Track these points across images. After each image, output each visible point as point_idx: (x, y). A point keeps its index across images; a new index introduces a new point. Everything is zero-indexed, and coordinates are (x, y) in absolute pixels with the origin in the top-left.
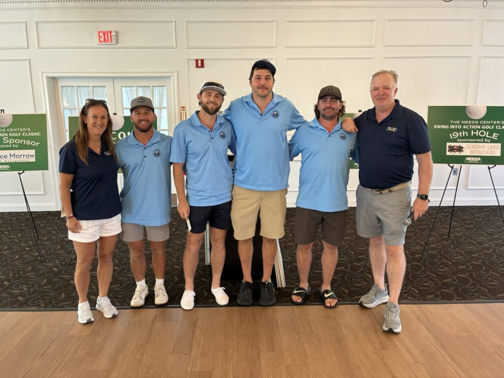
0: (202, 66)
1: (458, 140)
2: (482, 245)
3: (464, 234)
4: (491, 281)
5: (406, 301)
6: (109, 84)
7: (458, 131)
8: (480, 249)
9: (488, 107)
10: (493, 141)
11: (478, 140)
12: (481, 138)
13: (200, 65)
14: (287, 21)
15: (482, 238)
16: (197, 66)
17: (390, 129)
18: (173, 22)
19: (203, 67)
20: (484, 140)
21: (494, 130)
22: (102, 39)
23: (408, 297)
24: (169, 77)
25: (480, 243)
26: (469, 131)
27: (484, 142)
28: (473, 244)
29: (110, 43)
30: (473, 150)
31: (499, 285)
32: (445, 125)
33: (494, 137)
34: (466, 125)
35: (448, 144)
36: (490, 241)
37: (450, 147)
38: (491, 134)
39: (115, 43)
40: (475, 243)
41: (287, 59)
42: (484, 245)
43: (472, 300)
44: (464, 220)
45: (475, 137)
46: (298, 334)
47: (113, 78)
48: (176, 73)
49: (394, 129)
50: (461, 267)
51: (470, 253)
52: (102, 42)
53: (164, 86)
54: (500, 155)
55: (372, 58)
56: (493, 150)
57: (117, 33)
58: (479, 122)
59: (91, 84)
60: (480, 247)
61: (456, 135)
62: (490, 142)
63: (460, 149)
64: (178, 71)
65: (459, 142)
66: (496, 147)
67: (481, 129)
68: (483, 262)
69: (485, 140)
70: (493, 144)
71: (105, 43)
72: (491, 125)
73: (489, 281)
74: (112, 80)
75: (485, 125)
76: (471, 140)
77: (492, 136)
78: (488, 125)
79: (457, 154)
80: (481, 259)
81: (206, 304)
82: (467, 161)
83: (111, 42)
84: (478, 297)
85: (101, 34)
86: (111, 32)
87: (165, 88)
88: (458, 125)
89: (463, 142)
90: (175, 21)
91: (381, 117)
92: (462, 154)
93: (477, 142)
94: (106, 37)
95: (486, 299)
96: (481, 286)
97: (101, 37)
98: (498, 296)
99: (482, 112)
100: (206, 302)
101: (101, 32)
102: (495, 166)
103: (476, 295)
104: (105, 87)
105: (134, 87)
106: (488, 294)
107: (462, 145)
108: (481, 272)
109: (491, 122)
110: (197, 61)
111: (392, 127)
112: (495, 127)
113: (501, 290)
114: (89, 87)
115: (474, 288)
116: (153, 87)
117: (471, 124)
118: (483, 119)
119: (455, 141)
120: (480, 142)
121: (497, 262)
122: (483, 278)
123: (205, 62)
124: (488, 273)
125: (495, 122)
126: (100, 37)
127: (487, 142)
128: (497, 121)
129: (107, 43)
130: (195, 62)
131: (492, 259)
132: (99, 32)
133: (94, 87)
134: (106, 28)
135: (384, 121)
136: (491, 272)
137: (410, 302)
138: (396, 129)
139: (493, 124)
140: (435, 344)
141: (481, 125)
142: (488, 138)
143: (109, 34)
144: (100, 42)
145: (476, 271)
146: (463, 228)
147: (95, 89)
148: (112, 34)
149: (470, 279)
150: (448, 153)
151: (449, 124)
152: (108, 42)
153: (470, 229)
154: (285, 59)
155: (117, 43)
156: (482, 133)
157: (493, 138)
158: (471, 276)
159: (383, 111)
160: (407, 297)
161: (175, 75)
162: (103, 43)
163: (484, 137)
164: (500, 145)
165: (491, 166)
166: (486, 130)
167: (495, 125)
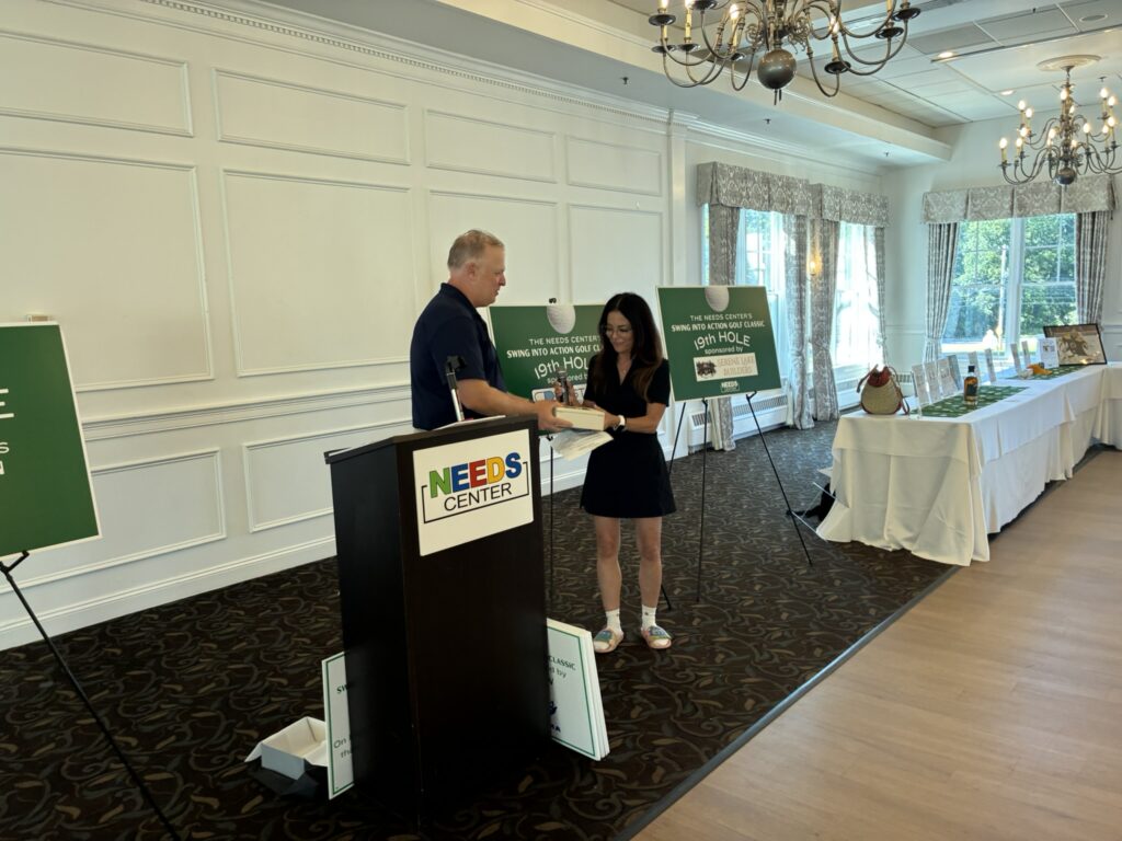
1: (706, 352)
7: (704, 333)
10: (746, 350)
11: (729, 350)
12: (729, 345)
14: (217, 70)
20: (735, 349)
21: (744, 331)
26: (715, 332)
27: (736, 352)
30: (727, 367)
32: (685, 324)
33: (746, 342)
34: (710, 322)
35: (697, 360)
37: (699, 365)
38: (741, 339)
41: (225, 171)
45: (725, 344)
54: (757, 374)
56: (748, 365)
58: (724, 317)
61: (701, 342)
62: (743, 352)
63: (711, 368)
65: (708, 355)
66: (751, 360)
67: (728, 330)
69: (737, 348)
70: (746, 355)
72: (738, 320)
75: (734, 320)
76: (720, 351)
79: (709, 377)
82: (724, 389)
88: (701, 322)
89: (712, 355)
92: (716, 377)
93: (728, 353)
99: (724, 300)
102: (754, 393)
107: (714, 360)
109: (737, 316)
112: (743, 325)
117: (715, 321)
118: (728, 311)
119: (701, 353)
120: (731, 353)
125: (741, 316)
127: (739, 353)
128: (743, 313)
139: (740, 320)
141: (727, 322)
142: (739, 345)
150: (700, 378)
151: (691, 323)
154: (222, 173)
156: (731, 337)
157: (744, 343)
163: (735, 344)
164: (753, 355)
165: (750, 394)
166: (735, 330)
167: (743, 321)
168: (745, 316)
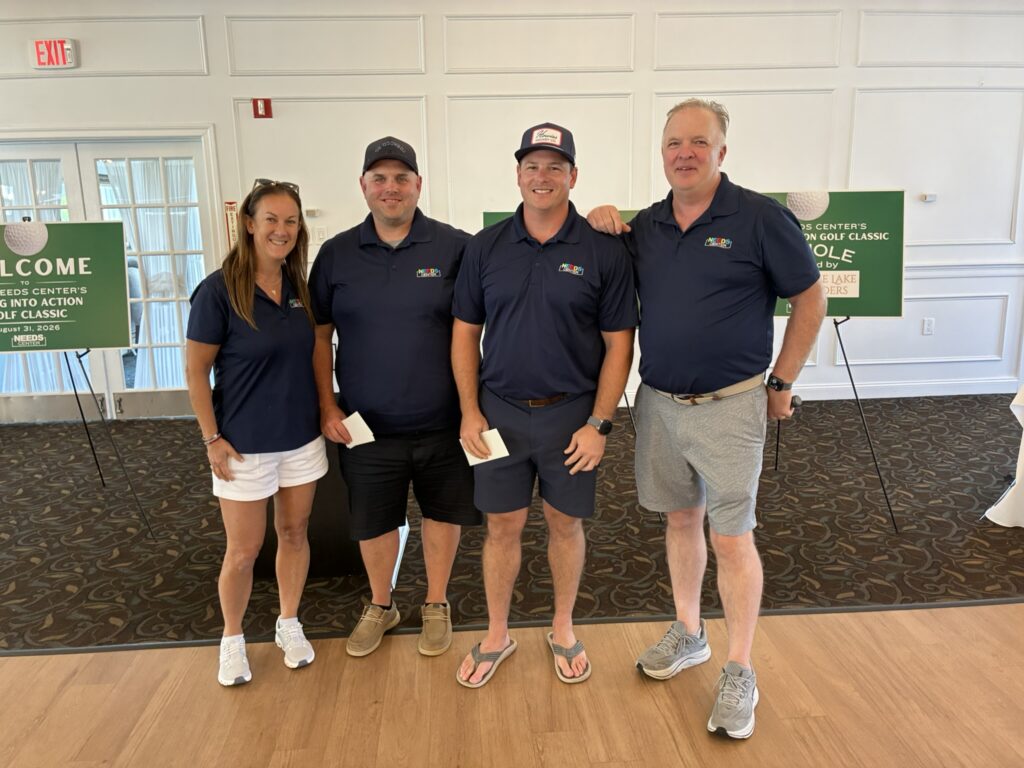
0: (268, 113)
2: (841, 483)
3: (811, 461)
4: (835, 563)
5: (640, 615)
6: (67, 155)
8: (833, 492)
9: (831, 194)
10: (843, 266)
13: (261, 112)
15: (846, 468)
16: (257, 115)
17: (712, 242)
18: (198, 17)
19: (271, 117)
20: (824, 264)
21: (846, 244)
22: (44, 58)
23: (648, 606)
24: (197, 139)
25: (837, 480)
27: (825, 269)
28: (822, 482)
29: (61, 65)
31: (847, 572)
33: (846, 258)
36: (860, 474)
38: (838, 252)
39: (72, 65)
40: (827, 478)
41: (449, 97)
42: (844, 484)
43: (779, 607)
44: (819, 431)
46: (376, 702)
47: (76, 142)
48: (212, 128)
49: (724, 243)
50: (780, 533)
51: (807, 502)
52: (44, 64)
53: (191, 158)
54: (857, 295)
55: (629, 94)
56: (843, 285)
57: (76, 44)
58: (814, 226)
59: (28, 154)
60: (835, 487)
62: (836, 269)
64: (214, 126)
66: (850, 278)
67: (819, 241)
68: (831, 523)
69: (827, 264)
70: (842, 273)
71: (51, 66)
72: (838, 231)
73: (831, 564)
74: (73, 146)
75: (827, 232)
77: (841, 256)
78: (833, 231)
80: (829, 513)
81: (202, 637)
83: (65, 63)
84: (796, 601)
85: (43, 48)
86: (62, 43)
87: (192, 162)
90: (203, 17)
91: (687, 216)
94: (53, 53)
95: (810, 605)
96: (810, 575)
97: (43, 53)
98: (839, 596)
99: (821, 206)
100: (202, 633)
101: (41, 43)
102: (848, 318)
103: (793, 595)
104: (58, 160)
105: (122, 159)
106: (819, 594)
108: (819, 543)
109: (838, 227)
110: (255, 102)
111: (719, 236)
112: (846, 237)
113: (849, 584)
114: (24, 161)
115: (793, 580)
116: (166, 159)
118: (822, 219)
121: (861, 521)
122: (818, 557)
123: (273, 105)
124: (834, 544)
125: (846, 227)
126: (39, 54)
127: (831, 269)
128: (851, 223)
129: (56, 66)
130: (251, 105)
131: (852, 515)
132: (37, 44)
133: (35, 161)
134: (53, 33)
135: (697, 226)
136: (840, 543)
137: (648, 615)
138: (729, 242)
139: (843, 230)
140: (668, 714)
141: (818, 233)
142: (832, 261)
143: (59, 46)
144: (40, 63)
145: (810, 542)
146: (813, 447)
147: (37, 166)
148: (66, 47)
149: (792, 558)
152: (58, 63)
153: (826, 450)
155: (78, 65)
156: (822, 250)
157: (843, 259)
158: (795, 554)
159: (693, 199)
160: (645, 605)
161: (209, 133)
162: (46, 66)
163: (826, 258)
164: (857, 273)
165: (839, 319)
166: (828, 243)
167: (848, 232)
168: (854, 226)
